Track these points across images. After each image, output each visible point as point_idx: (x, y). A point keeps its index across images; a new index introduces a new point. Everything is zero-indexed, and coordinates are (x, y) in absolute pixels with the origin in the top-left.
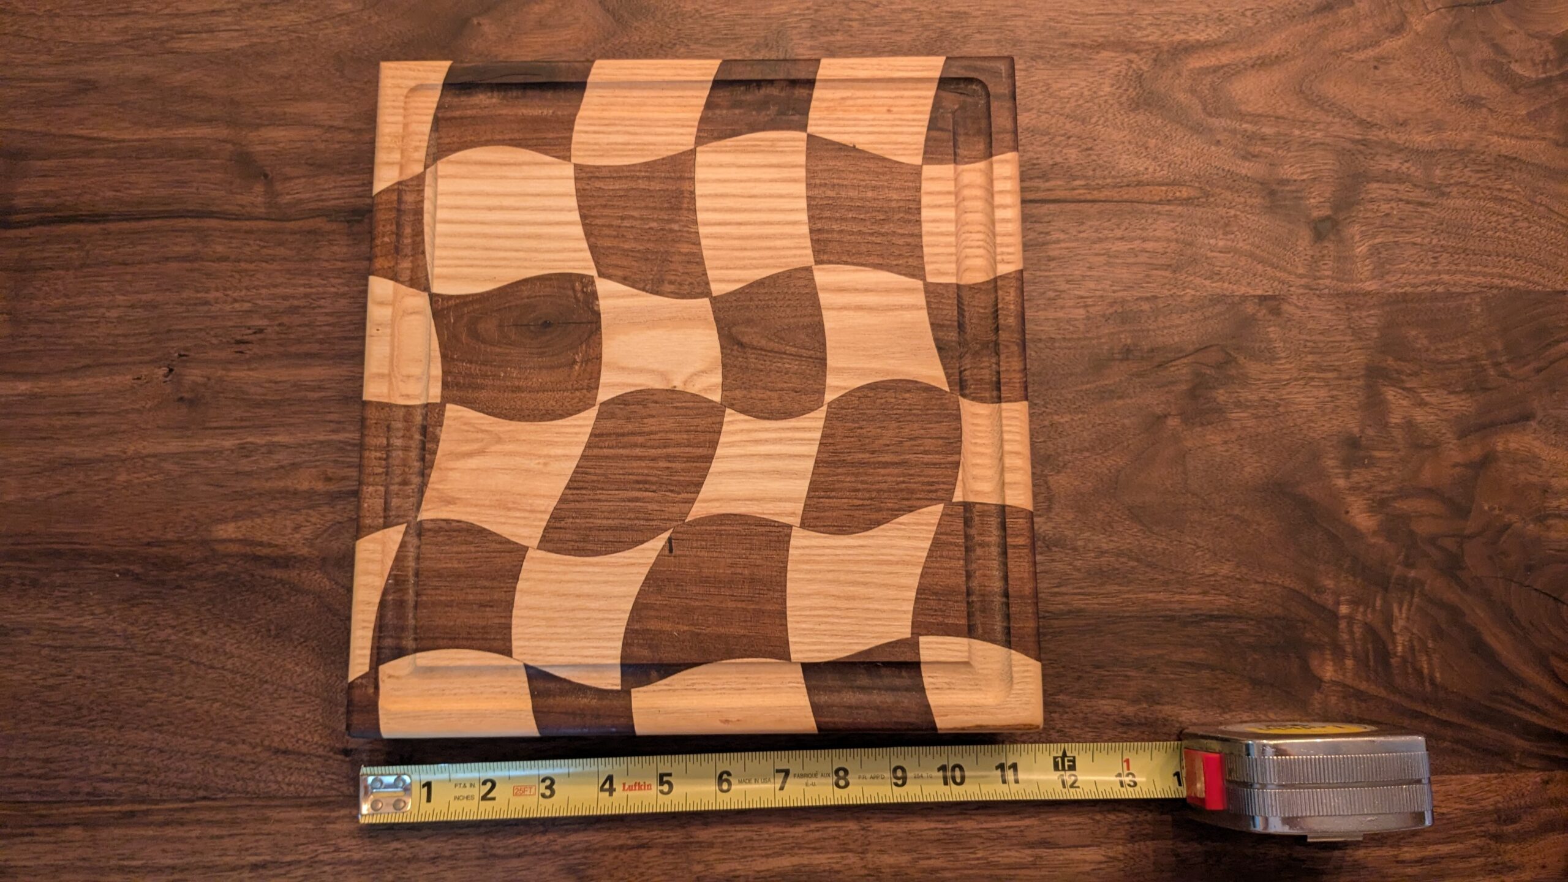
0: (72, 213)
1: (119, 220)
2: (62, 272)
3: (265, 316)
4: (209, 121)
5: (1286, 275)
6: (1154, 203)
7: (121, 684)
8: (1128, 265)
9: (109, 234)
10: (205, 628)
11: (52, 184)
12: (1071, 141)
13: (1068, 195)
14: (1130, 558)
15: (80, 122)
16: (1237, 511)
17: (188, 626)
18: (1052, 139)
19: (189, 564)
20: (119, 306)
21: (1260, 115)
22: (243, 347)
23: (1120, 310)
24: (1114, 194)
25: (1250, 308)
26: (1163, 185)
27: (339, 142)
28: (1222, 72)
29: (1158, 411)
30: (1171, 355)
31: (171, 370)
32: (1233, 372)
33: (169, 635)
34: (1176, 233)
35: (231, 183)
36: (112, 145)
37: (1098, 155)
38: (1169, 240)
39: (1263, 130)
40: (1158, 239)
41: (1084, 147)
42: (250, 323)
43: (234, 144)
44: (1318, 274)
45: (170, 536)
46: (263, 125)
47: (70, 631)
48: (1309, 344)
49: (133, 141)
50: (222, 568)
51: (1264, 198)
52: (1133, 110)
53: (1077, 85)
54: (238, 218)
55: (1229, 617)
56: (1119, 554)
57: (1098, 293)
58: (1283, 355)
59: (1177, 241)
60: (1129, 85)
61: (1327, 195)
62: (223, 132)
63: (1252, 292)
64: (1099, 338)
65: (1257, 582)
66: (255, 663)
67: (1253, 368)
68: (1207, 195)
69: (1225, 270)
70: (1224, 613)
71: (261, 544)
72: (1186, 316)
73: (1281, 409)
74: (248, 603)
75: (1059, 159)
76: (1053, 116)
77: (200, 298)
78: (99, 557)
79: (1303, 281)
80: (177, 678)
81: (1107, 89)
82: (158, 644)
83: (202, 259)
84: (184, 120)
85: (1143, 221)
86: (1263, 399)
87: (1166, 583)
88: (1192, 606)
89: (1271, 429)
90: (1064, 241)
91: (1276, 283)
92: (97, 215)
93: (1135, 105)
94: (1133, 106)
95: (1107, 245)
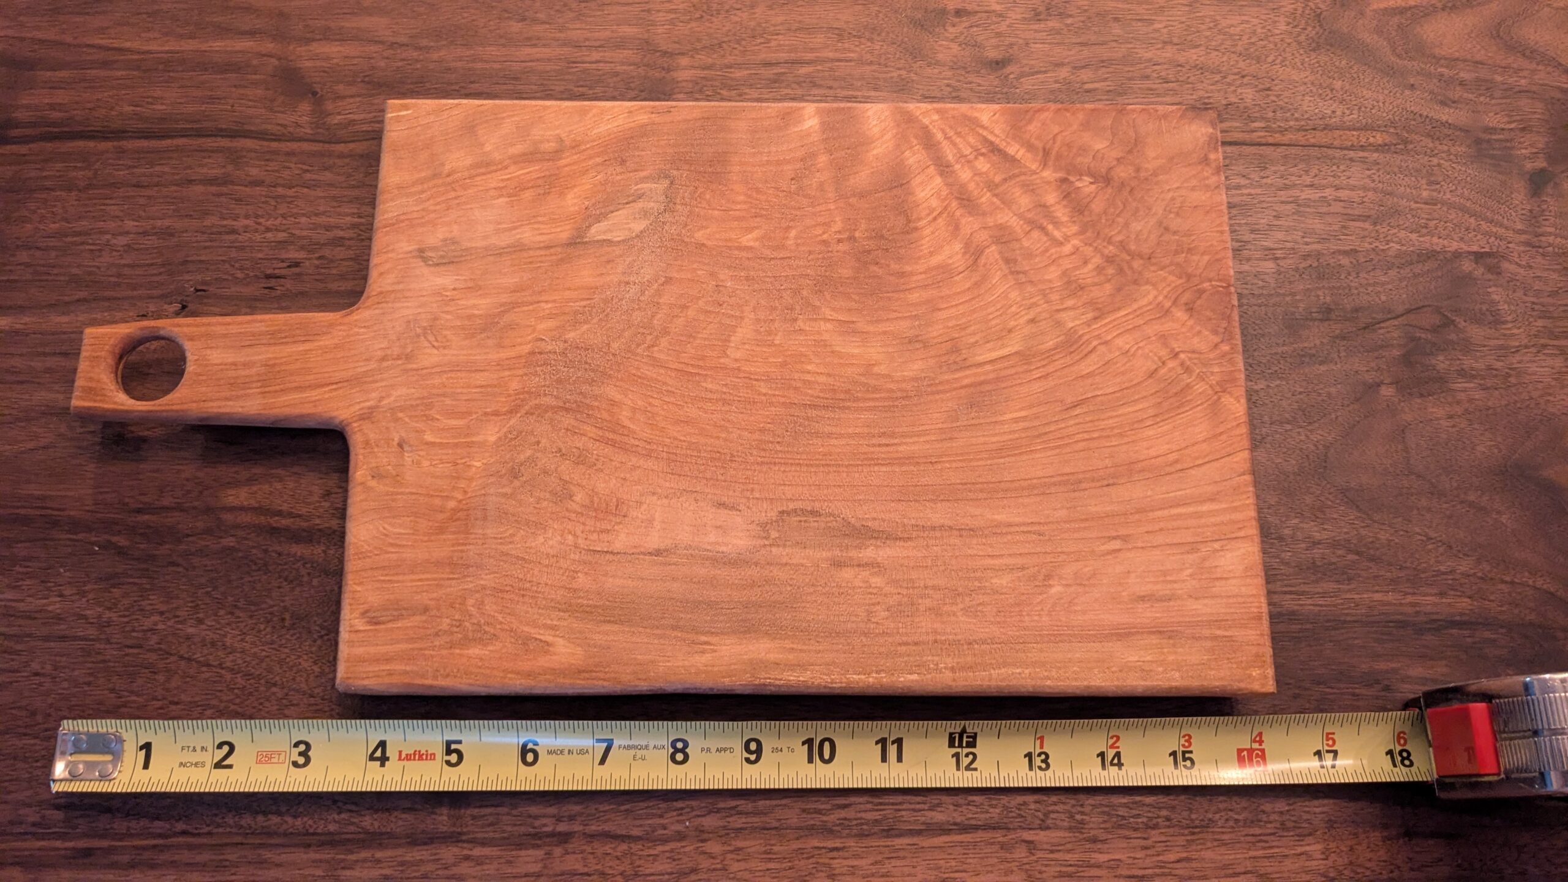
0: (81, 128)
1: (139, 138)
2: (63, 193)
3: (302, 248)
4: (252, 33)
5: (1503, 230)
6: (1346, 149)
7: (89, 684)
8: (1322, 215)
9: (123, 152)
10: (201, 615)
11: (61, 97)
12: (1245, 80)
13: (1246, 137)
14: (1350, 551)
15: (102, 30)
16: (1472, 497)
17: (178, 613)
18: (1225, 77)
19: (188, 536)
20: (128, 233)
21: (1457, 59)
22: (273, 282)
23: (1315, 264)
24: (1298, 137)
25: (1467, 266)
26: (1354, 130)
27: (403, 60)
28: (1409, 14)
29: (1369, 378)
30: (1380, 316)
31: (184, 307)
32: (1453, 337)
33: (156, 624)
34: (1374, 181)
35: (273, 100)
36: (135, 57)
37: (1278, 96)
38: (1365, 189)
39: (1462, 75)
40: (1352, 188)
41: (1261, 87)
42: (284, 255)
43: (279, 59)
44: (1540, 230)
45: (167, 501)
46: (314, 40)
47: (29, 616)
48: (1536, 307)
49: (162, 52)
50: (229, 541)
51: (1469, 146)
52: (1314, 50)
53: (1248, 22)
54: (278, 139)
55: (1472, 623)
56: (1334, 544)
57: (1289, 245)
58: (1509, 318)
59: (1375, 190)
60: (1307, 23)
61: (1541, 146)
62: (269, 46)
63: (1466, 248)
64: (1293, 294)
65: (1503, 582)
66: (262, 661)
67: (1476, 332)
68: (1406, 142)
69: (1432, 224)
70: (1465, 618)
71: (280, 513)
72: (1392, 273)
73: (1513, 380)
74: (258, 586)
75: (1233, 99)
76: (1224, 54)
77: (225, 226)
78: (76, 526)
79: (1523, 238)
80: (161, 678)
81: (1283, 27)
82: (140, 635)
83: (233, 183)
84: (223, 31)
85: (1335, 168)
86: (1490, 368)
87: (1394, 581)
88: (1429, 609)
89: (1504, 402)
90: (1245, 186)
91: (1493, 239)
92: (112, 132)
93: (1316, 46)
94: (1314, 45)
95: (1295, 192)
